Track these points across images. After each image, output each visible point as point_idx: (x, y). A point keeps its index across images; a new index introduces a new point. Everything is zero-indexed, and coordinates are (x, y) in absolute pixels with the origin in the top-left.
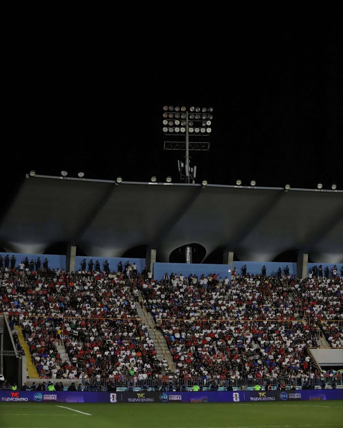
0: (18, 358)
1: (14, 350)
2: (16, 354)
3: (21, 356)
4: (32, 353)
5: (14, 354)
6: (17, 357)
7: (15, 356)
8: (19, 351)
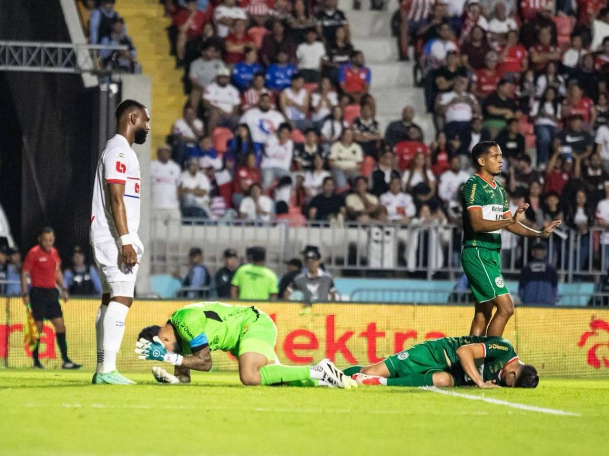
0: (96, 89)
1: (67, 38)
2: (85, 61)
3: (116, 77)
4: (185, 63)
5: (73, 62)
6: (90, 81)
7: (77, 78)
8: (106, 47)
